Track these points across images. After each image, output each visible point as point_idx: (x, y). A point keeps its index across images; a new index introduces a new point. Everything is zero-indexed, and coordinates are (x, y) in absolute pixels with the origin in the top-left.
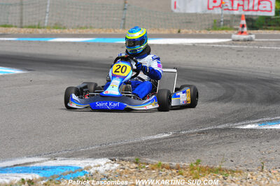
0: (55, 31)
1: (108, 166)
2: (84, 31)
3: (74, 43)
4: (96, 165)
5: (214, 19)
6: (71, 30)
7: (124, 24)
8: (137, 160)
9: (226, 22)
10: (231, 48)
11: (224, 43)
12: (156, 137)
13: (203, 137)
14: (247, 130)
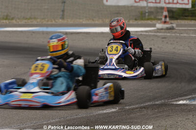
0: (4, 21)
3: (22, 32)
6: (18, 21)
7: (63, 15)
9: (150, 13)
10: (156, 36)
11: (150, 31)
12: (105, 112)
13: (145, 111)
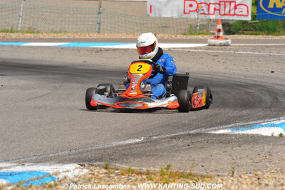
0: (29, 35)
1: (77, 171)
2: (59, 36)
3: (48, 47)
4: (65, 170)
5: (190, 23)
6: (45, 34)
7: (99, 29)
8: (107, 165)
9: (203, 26)
10: (207, 53)
11: (200, 48)
12: (127, 142)
13: (175, 142)
14: (219, 135)
